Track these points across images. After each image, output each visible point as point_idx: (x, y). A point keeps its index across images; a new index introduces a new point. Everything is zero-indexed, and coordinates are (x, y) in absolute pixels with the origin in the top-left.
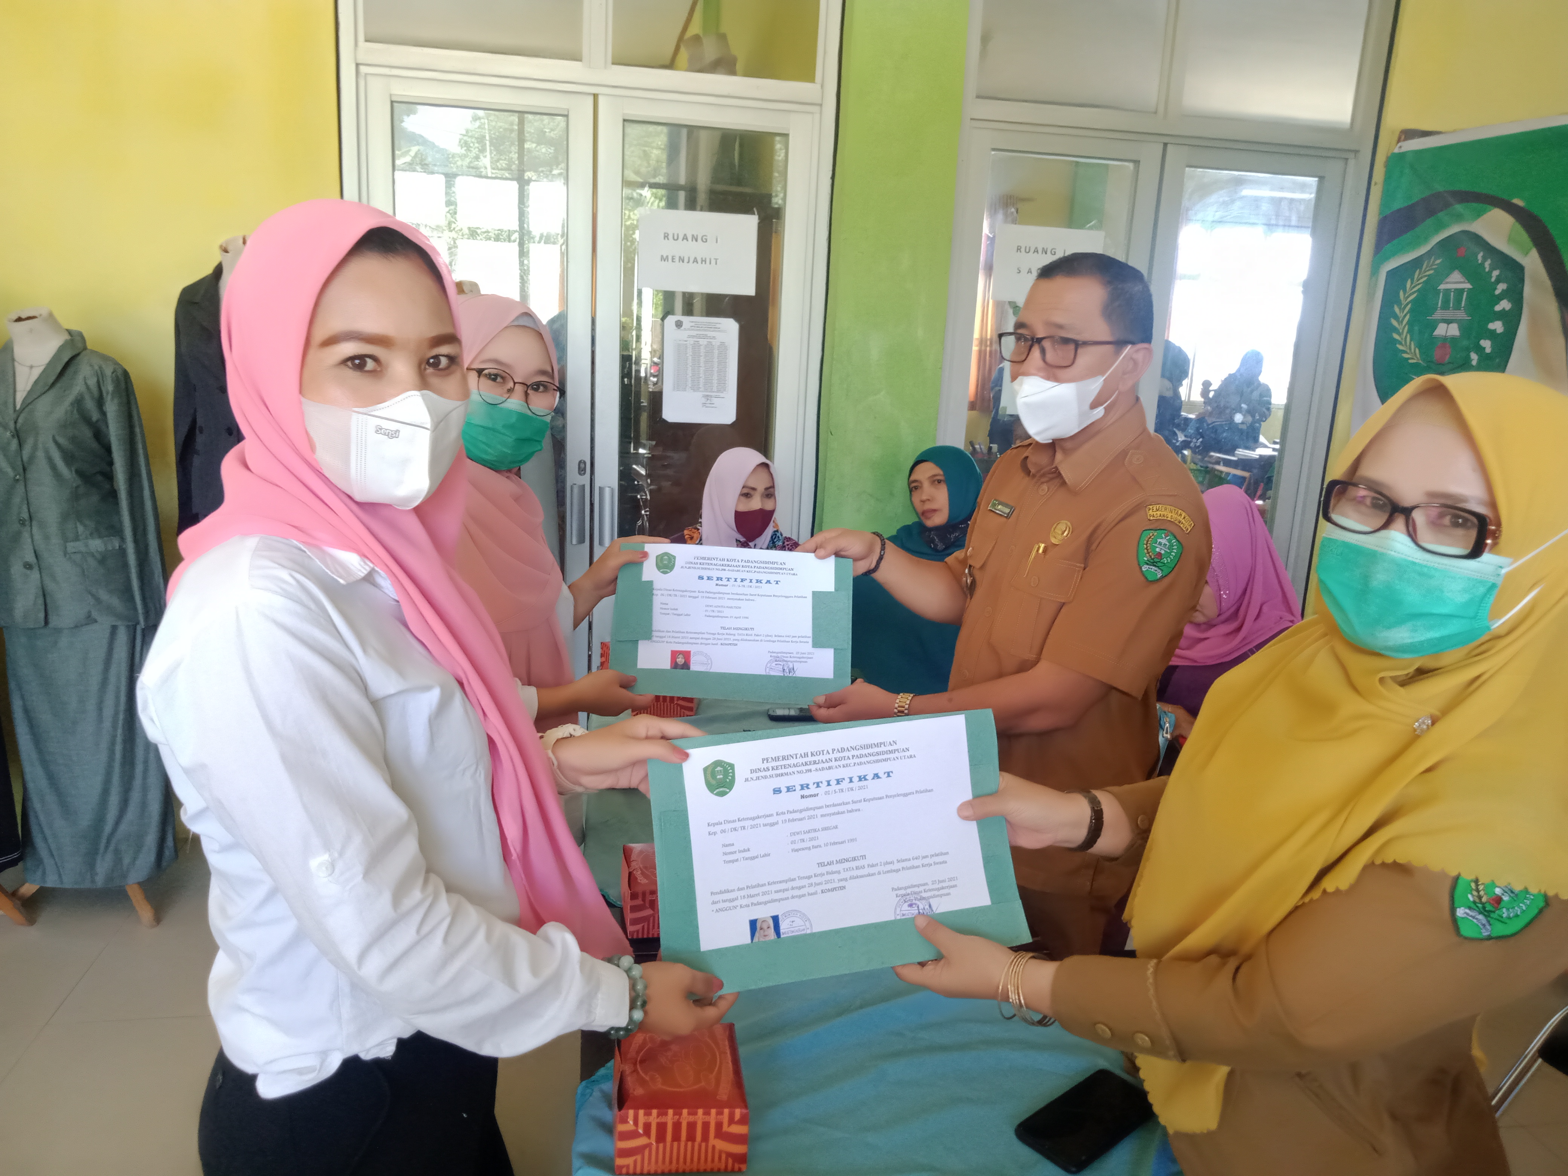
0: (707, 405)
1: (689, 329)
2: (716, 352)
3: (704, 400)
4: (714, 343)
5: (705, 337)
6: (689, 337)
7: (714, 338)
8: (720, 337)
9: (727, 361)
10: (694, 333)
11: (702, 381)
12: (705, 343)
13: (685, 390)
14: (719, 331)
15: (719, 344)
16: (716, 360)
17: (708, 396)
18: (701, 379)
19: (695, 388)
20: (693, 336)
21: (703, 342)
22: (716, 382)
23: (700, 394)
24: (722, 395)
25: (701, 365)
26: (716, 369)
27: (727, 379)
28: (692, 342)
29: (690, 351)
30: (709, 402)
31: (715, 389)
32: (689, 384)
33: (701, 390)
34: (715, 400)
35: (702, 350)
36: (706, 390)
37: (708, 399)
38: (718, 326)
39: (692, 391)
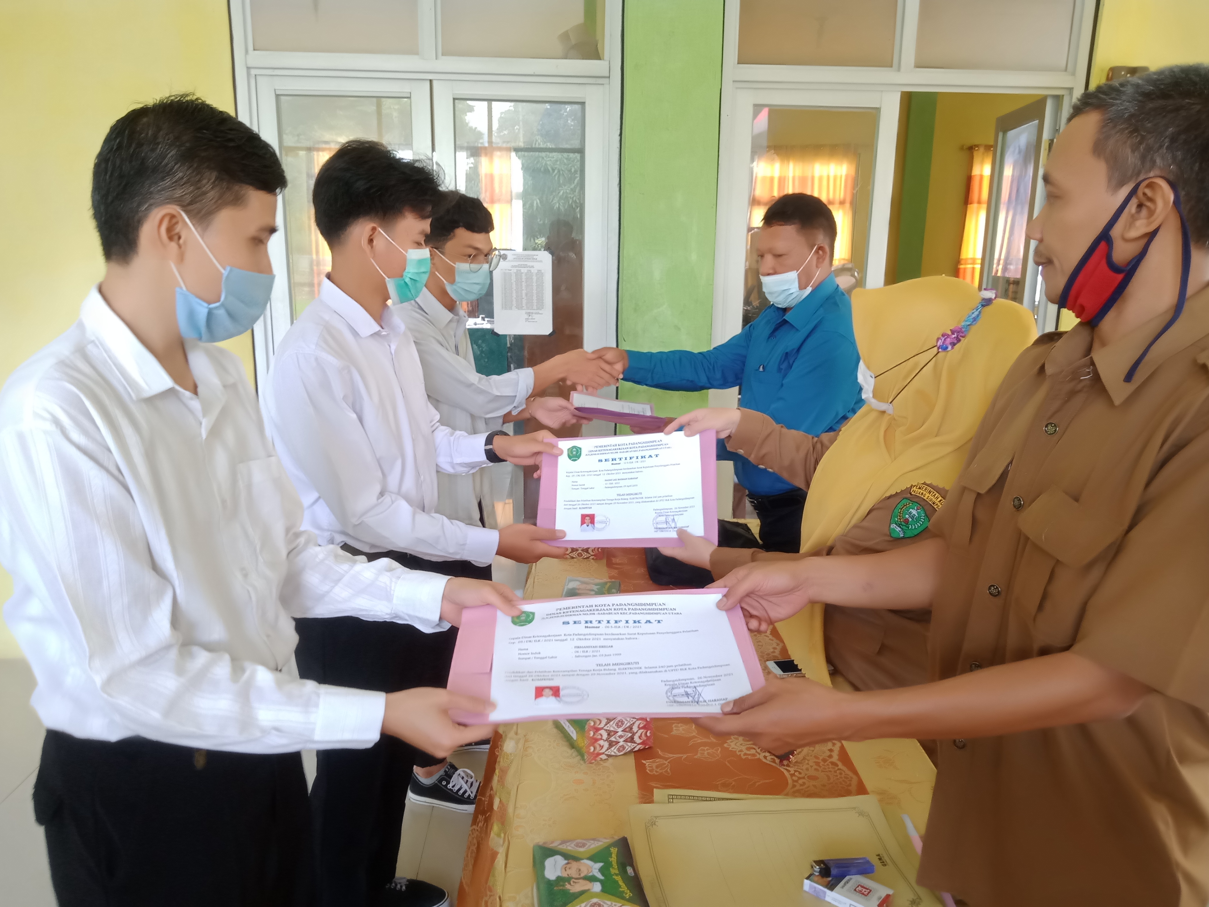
0: (529, 320)
1: (512, 261)
2: (535, 278)
3: (526, 316)
4: (532, 271)
5: (525, 266)
6: (513, 266)
7: (533, 267)
8: (537, 266)
9: (544, 284)
10: (516, 264)
11: (524, 301)
12: (526, 271)
13: (511, 308)
14: (537, 261)
15: (536, 271)
16: (535, 284)
17: (529, 313)
18: (523, 300)
19: (519, 307)
20: (515, 266)
21: (524, 270)
22: (536, 301)
23: (524, 312)
24: (540, 312)
25: (523, 289)
26: (535, 292)
27: (544, 299)
28: (515, 271)
29: (514, 278)
30: (530, 317)
31: (535, 307)
32: (514, 303)
33: (524, 308)
34: (535, 316)
35: (524, 277)
36: (528, 308)
37: (530, 316)
38: (535, 257)
39: (517, 309)
